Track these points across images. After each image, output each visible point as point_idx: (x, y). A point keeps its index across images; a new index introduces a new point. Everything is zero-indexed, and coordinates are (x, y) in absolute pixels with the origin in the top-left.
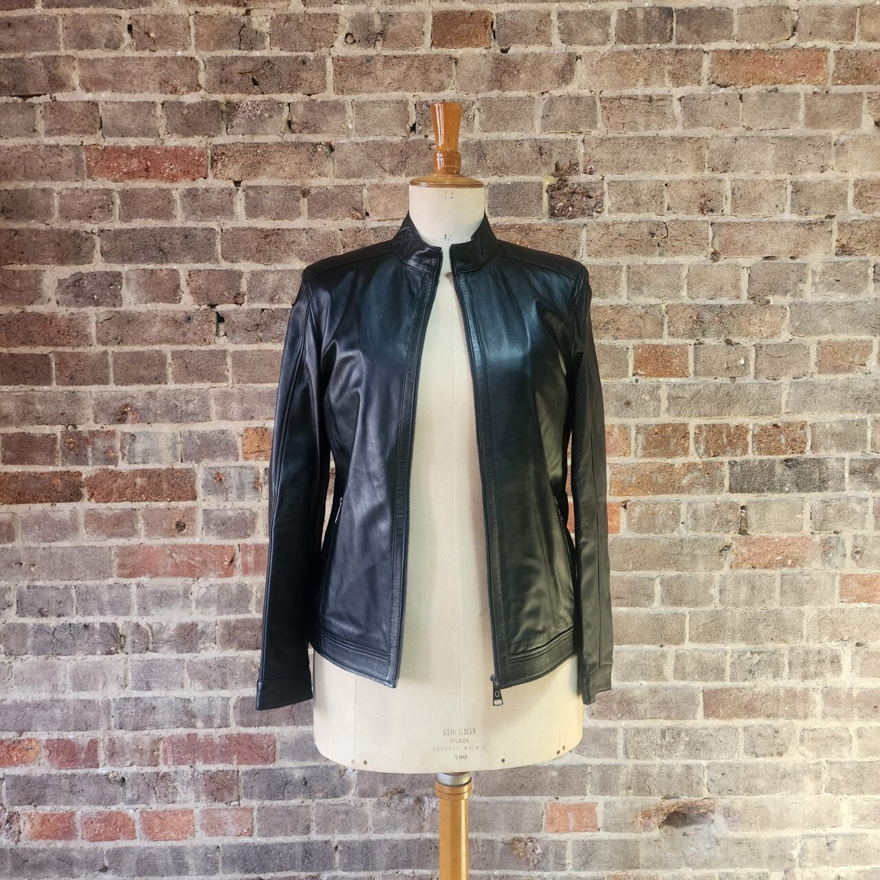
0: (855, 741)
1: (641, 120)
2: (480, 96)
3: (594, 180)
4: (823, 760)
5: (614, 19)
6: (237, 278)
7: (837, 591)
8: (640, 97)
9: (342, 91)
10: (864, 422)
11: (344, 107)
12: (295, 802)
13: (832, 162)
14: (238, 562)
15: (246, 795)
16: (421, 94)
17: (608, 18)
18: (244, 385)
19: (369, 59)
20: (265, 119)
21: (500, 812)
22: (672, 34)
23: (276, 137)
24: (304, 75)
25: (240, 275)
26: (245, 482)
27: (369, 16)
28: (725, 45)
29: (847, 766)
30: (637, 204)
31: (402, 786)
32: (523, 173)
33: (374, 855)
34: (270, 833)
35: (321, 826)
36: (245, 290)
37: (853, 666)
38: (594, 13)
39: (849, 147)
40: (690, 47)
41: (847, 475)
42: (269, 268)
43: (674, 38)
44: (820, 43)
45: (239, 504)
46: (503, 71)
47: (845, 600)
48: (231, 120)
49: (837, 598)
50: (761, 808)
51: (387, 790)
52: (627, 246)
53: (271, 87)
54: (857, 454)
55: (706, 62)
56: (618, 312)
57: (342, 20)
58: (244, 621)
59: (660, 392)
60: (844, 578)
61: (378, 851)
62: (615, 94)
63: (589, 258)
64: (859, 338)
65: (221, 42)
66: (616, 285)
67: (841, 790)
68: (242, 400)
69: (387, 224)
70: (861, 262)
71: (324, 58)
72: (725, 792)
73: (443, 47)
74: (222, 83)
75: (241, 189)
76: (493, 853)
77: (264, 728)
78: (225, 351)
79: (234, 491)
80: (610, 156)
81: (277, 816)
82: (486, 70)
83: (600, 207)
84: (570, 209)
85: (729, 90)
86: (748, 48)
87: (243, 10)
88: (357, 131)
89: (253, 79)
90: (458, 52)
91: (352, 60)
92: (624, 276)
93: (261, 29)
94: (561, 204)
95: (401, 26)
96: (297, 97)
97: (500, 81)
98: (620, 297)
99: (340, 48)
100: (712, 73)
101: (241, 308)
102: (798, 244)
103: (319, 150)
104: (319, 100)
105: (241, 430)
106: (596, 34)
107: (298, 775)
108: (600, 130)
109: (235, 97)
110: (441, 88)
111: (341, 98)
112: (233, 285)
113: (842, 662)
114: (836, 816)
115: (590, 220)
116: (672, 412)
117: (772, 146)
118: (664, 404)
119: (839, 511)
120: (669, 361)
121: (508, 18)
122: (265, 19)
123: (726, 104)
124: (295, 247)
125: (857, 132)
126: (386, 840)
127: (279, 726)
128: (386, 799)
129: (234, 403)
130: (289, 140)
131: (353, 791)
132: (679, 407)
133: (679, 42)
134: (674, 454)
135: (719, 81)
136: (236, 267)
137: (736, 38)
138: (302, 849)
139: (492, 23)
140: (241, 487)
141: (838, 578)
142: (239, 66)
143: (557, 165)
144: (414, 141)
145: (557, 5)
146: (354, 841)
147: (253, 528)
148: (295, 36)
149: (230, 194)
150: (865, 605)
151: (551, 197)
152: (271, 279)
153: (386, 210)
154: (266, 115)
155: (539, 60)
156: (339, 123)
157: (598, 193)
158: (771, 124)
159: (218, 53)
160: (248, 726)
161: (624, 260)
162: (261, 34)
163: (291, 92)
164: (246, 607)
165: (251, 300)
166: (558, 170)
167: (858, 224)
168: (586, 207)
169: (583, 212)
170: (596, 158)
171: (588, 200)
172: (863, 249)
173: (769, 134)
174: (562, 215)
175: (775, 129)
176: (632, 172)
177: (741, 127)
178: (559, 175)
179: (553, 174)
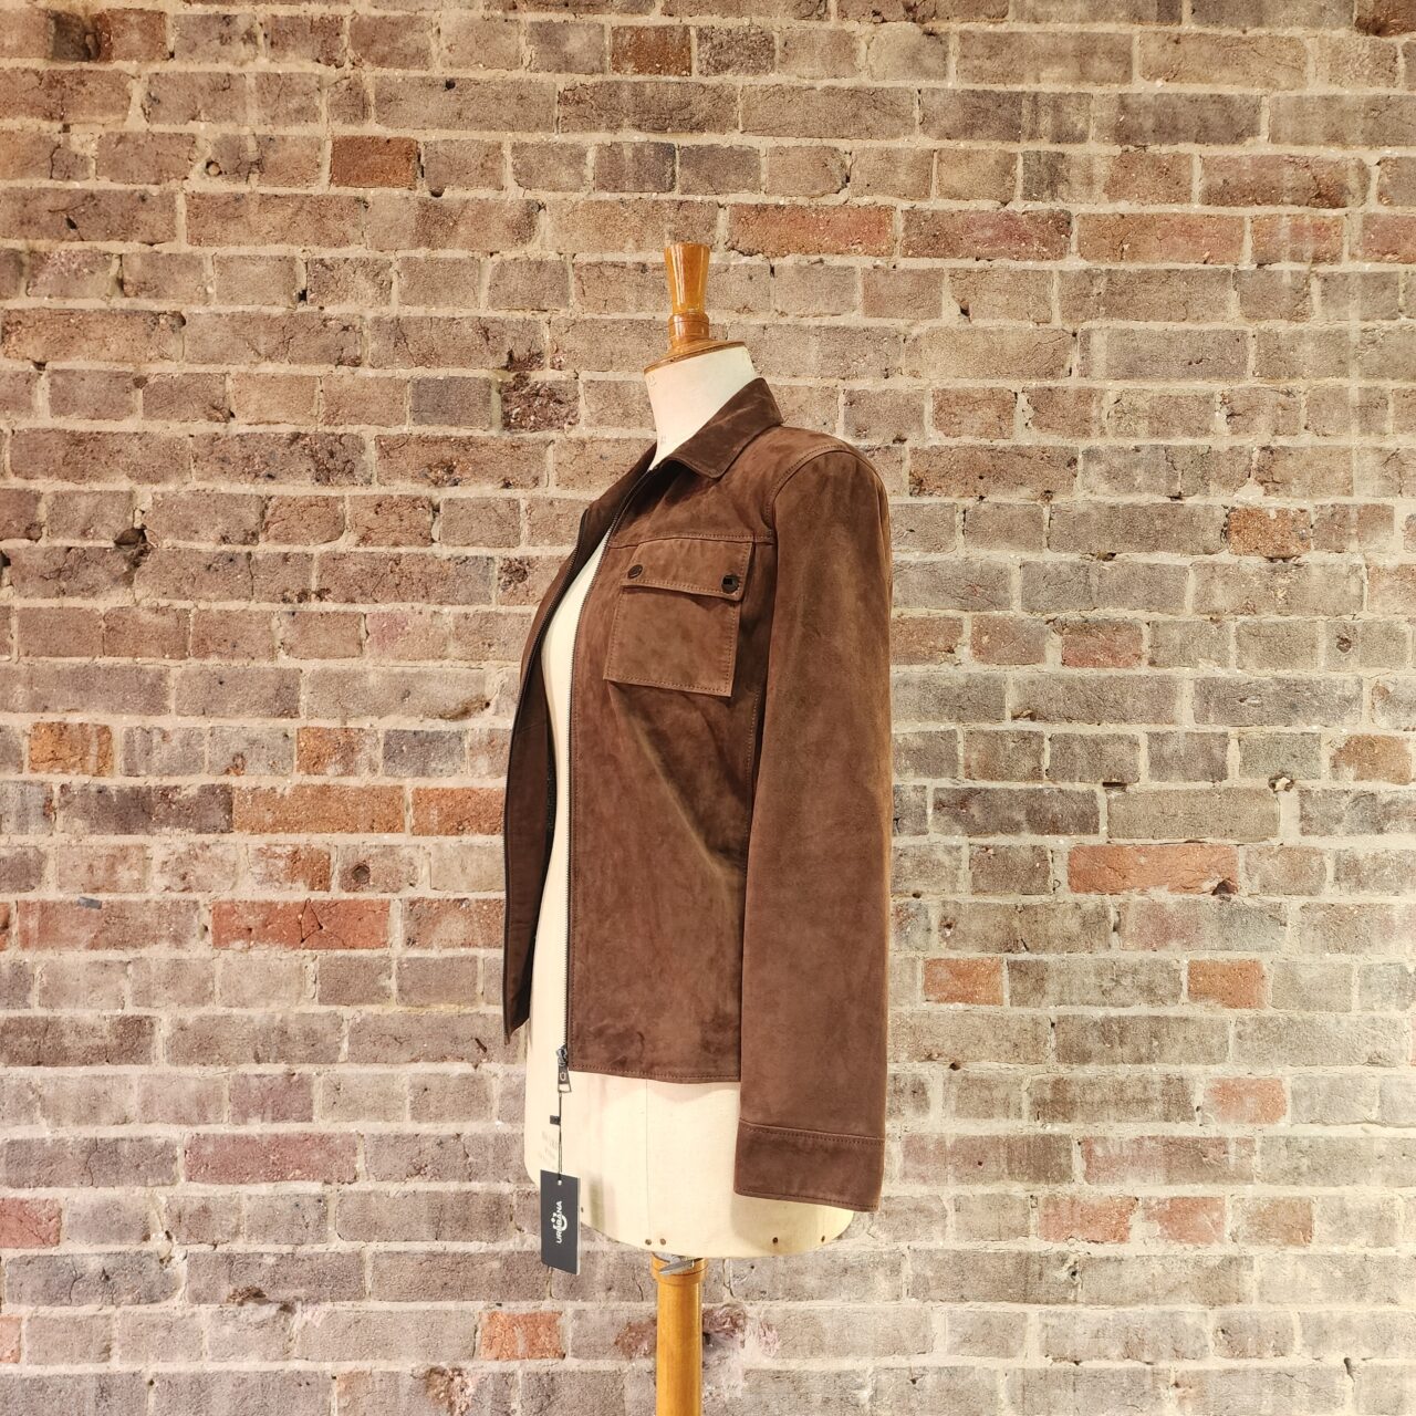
0: (952, 1217)
1: (631, 297)
2: (400, 254)
3: (564, 378)
4: (903, 1245)
5: (591, 157)
6: (32, 501)
7: (920, 984)
8: (631, 266)
9: (199, 241)
10: (952, 734)
11: (200, 263)
12: (88, 1309)
13: (902, 361)
14: (14, 929)
15: (12, 1297)
16: (316, 249)
17: (582, 155)
18: (35, 659)
19: (238, 198)
20: (83, 276)
21: (410, 1326)
22: (674, 180)
23: (99, 301)
24: (142, 216)
25: (37, 497)
26: (31, 805)
27: (239, 138)
28: (747, 198)
29: (940, 1256)
30: (626, 415)
31: (257, 1285)
32: (463, 365)
33: (209, 1396)
34: (45, 1357)
35: (127, 1348)
36: (44, 519)
37: (946, 1099)
38: (563, 147)
39: (923, 343)
40: (699, 198)
41: (930, 811)
42: (81, 488)
43: (678, 186)
44: (882, 200)
45: (19, 839)
46: (433, 222)
47: (931, 997)
48: (35, 276)
49: (920, 994)
50: (810, 1320)
51: (236, 1291)
52: (612, 473)
53: (94, 231)
54: (945, 783)
55: (723, 218)
57: (200, 143)
58: (19, 1021)
60: (931, 965)
61: (216, 1389)
62: (595, 258)
63: (559, 489)
64: (942, 613)
65: (26, 167)
67: (932, 1293)
68: (31, 682)
69: (260, 429)
70: (943, 505)
71: (173, 194)
72: (756, 1295)
73: (347, 185)
74: (22, 223)
75: (45, 373)
76: (396, 1393)
77: (43, 1189)
78: (9, 608)
79: (13, 819)
80: (585, 345)
81: (58, 1331)
82: (410, 219)
83: (573, 416)
84: (532, 418)
85: (758, 260)
86: (781, 203)
87: (58, 126)
88: (219, 297)
89: (69, 221)
90: (371, 194)
91: (213, 197)
93: (82, 152)
94: (519, 410)
95: (286, 154)
96: (133, 247)
97: (428, 235)
99: (198, 182)
100: (731, 235)
101: (37, 545)
103: (162, 321)
104: (165, 252)
105: (28, 727)
106: (565, 176)
107: (94, 1265)
108: (575, 309)
109: (42, 245)
110: (344, 241)
111: (198, 251)
112: (24, 512)
113: (929, 1094)
114: (925, 1336)
115: (559, 435)
117: (815, 339)
119: (920, 863)
121: (441, 148)
122: (89, 137)
123: (751, 278)
124: (121, 459)
125: (935, 323)
126: (228, 1372)
127: (68, 1186)
128: (233, 1307)
129: (19, 686)
130: (118, 306)
131: (180, 1292)
133: (686, 191)
135: (740, 246)
136: (33, 485)
137: (763, 188)
138: (95, 1384)
139: (419, 156)
140: (23, 813)
141: (920, 964)
142: (48, 202)
143: (510, 354)
144: (302, 315)
145: (510, 134)
146: (179, 1374)
147: (39, 876)
148: (133, 164)
149: (28, 381)
150: (961, 1006)
151: (505, 400)
152: (83, 504)
153: (260, 409)
154: (86, 270)
155: (484, 209)
156: (191, 284)
157: (570, 397)
158: (814, 309)
159: (19, 183)
160: (19, 1187)
162: (84, 158)
163: (124, 240)
164: (24, 999)
165: (53, 533)
166: (512, 363)
167: (939, 452)
168: (554, 417)
169: (550, 423)
170: (568, 347)
171: (558, 406)
172: (948, 487)
173: (812, 322)
174: (522, 427)
175: (820, 315)
176: (618, 370)
177: (772, 312)
178: (514, 369)
179: (506, 368)
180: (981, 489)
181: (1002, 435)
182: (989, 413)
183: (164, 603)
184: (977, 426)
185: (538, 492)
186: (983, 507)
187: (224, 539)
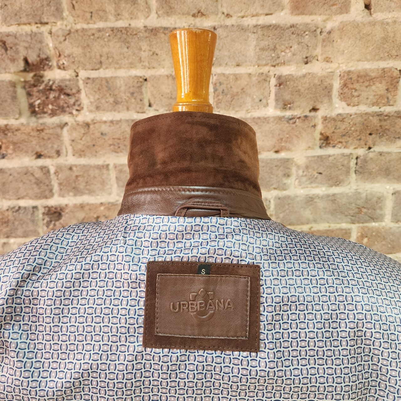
1: (110, 8)
3: (68, 77)
13: (318, 51)
30: (116, 103)
39: (335, 35)
52: (110, 145)
66: (104, 183)
70: (343, 155)
80: (80, 50)
83: (79, 105)
84: (50, 107)
94: (39, 102)
98: (109, 194)
102: (282, 139)
115: (71, 119)
117: (253, 36)
125: (345, 18)
143: (26, 60)
151: (29, 94)
157: (74, 91)
158: (252, 10)
166: (28, 66)
167: (342, 118)
168: (65, 105)
169: (63, 110)
170: (67, 53)
171: (66, 98)
172: (346, 142)
173: (250, 22)
174: (45, 113)
175: (257, 15)
176: (107, 68)
177: (220, 15)
178: (31, 70)
179: (25, 70)
180: (370, 143)
181: (388, 104)
182: (380, 87)
184: (371, 97)
185: (61, 161)
186: (371, 155)
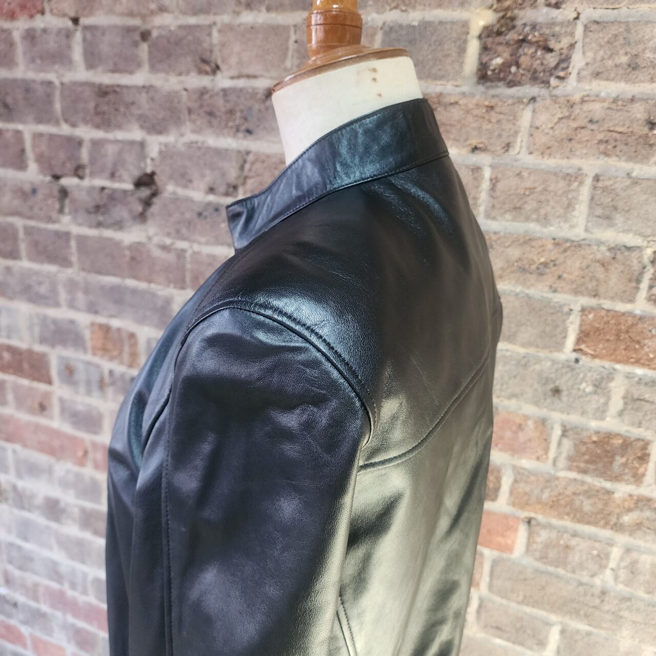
3: (560, 19)
6: (77, 146)
18: (88, 274)
25: (80, 143)
26: (92, 379)
30: (633, 66)
32: (440, 6)
36: (86, 162)
42: (109, 136)
45: (87, 400)
52: (600, 142)
56: (565, 251)
59: (612, 385)
63: (531, 157)
66: (570, 206)
69: (241, 83)
75: (80, 28)
78: (67, 235)
79: (83, 385)
83: (564, 69)
84: (513, 69)
92: (585, 192)
94: (498, 61)
98: (572, 227)
101: (83, 183)
105: (88, 323)
112: (73, 155)
115: (544, 92)
116: (627, 418)
118: (616, 403)
120: (638, 342)
124: (136, 112)
129: (80, 293)
132: (640, 414)
134: (617, 478)
136: (76, 132)
140: (89, 383)
149: (67, 37)
151: (485, 49)
152: (110, 151)
153: (240, 63)
157: (565, 42)
161: (591, 165)
165: (93, 174)
168: (540, 68)
169: (533, 76)
171: (545, 55)
174: (500, 80)
178: (501, 9)
183: (168, 241)
185: (507, 160)
187: (211, 190)
